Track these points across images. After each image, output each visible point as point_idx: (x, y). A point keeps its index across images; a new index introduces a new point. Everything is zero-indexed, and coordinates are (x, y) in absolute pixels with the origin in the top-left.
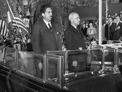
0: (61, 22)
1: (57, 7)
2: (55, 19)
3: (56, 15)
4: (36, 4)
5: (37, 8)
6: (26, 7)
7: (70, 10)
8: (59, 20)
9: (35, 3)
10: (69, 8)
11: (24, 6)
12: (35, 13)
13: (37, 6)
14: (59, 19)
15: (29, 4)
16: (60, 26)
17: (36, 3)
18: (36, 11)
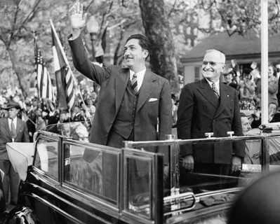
0: (173, 70)
1: (165, 36)
2: (160, 63)
3: (162, 54)
4: (119, 28)
5: (121, 39)
6: (94, 37)
7: (198, 40)
8: (170, 66)
9: (116, 26)
10: (196, 36)
11: (92, 34)
12: (118, 49)
13: (122, 33)
14: (171, 63)
15: (101, 28)
16: (173, 79)
17: (120, 26)
18: (119, 45)
